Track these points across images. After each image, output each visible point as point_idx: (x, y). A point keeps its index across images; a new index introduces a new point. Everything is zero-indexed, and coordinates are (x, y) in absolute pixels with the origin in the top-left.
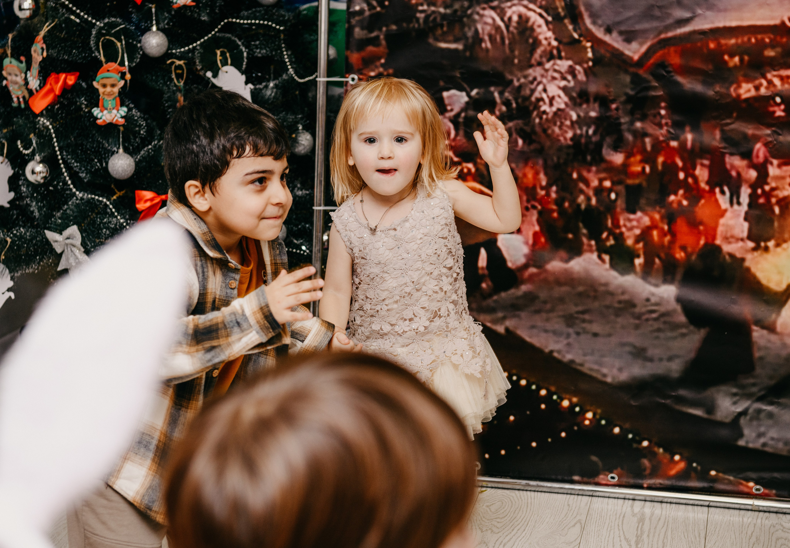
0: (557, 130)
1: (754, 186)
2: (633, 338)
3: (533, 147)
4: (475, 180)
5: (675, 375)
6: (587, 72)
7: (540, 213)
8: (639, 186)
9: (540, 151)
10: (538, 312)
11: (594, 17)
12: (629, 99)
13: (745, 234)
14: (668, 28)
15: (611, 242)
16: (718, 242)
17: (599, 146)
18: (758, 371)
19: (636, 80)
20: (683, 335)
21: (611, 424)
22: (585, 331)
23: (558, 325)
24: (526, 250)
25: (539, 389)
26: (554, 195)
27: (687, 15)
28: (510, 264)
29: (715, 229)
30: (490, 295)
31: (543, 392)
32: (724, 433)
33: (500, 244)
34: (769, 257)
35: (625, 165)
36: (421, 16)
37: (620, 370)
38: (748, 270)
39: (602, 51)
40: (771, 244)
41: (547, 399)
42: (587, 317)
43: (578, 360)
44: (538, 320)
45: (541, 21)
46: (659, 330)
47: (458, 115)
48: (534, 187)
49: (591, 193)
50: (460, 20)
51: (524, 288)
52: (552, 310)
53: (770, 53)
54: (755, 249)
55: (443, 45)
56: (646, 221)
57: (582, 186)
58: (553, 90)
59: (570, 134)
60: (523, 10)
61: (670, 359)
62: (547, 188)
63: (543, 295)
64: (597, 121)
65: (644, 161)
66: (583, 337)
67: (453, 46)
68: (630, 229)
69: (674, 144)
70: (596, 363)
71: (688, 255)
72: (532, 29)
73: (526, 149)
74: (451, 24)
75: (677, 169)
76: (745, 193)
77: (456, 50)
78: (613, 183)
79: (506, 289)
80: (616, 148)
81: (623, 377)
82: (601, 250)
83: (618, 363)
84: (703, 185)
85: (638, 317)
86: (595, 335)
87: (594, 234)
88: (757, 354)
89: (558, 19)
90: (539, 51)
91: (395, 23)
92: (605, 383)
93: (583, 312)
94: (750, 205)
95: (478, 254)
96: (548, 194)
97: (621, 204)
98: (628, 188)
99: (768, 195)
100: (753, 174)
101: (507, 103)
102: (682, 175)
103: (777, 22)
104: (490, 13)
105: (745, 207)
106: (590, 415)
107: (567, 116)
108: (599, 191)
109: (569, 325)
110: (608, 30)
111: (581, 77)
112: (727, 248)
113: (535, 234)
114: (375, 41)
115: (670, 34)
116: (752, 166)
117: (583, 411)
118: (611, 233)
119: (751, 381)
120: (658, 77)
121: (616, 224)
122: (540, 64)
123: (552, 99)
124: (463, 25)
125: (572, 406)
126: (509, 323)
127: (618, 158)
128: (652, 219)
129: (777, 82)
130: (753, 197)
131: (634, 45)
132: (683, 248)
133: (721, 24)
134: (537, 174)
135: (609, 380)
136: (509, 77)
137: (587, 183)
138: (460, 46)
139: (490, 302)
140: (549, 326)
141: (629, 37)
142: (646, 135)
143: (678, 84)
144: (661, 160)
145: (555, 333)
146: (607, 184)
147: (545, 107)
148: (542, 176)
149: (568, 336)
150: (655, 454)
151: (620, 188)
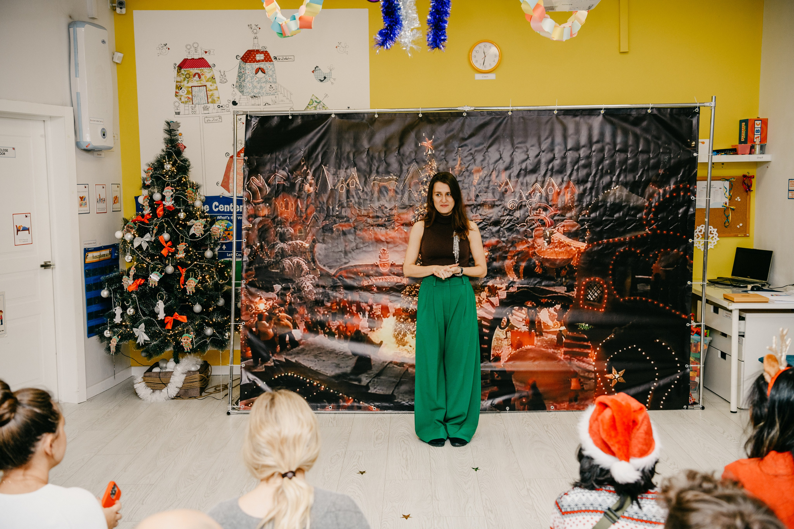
0: (310, 296)
1: (369, 312)
2: (336, 361)
3: (303, 301)
4: (284, 313)
5: (349, 372)
6: (319, 278)
7: (305, 322)
8: (336, 313)
9: (305, 303)
10: (306, 354)
11: (319, 261)
12: (332, 287)
13: (367, 326)
14: (342, 265)
15: (328, 331)
16: (360, 329)
17: (323, 301)
18: (373, 369)
19: (334, 281)
20: (351, 359)
21: (330, 389)
22: (321, 360)
23: (312, 358)
24: (301, 334)
25: (306, 379)
26: (309, 317)
27: (347, 261)
28: (296, 339)
29: (359, 325)
30: (290, 350)
31: (308, 380)
32: (364, 390)
33: (293, 333)
34: (374, 333)
35: (331, 307)
36: (266, 262)
37: (332, 371)
38: (369, 337)
39: (323, 272)
40: (375, 329)
41: (310, 383)
42: (321, 355)
43: (319, 369)
44: (306, 357)
45: (304, 263)
46: (343, 358)
47: (278, 292)
48: (303, 314)
49: (321, 315)
50: (278, 263)
51: (301, 347)
52: (310, 354)
53: (371, 272)
54: (371, 331)
55: (273, 271)
56: (338, 324)
57: (318, 313)
58: (308, 284)
59: (314, 297)
60: (298, 260)
61: (347, 367)
62: (307, 314)
63: (307, 349)
64: (322, 293)
65: (337, 305)
66: (320, 362)
67: (276, 271)
68: (333, 326)
69: (345, 299)
70: (325, 370)
71: (351, 334)
72: (301, 265)
73: (301, 302)
74: (276, 264)
75: (347, 307)
76: (367, 313)
77: (277, 272)
78: (328, 312)
79: (295, 347)
80: (328, 301)
81: (333, 374)
82: (325, 333)
83: (331, 369)
84: (354, 312)
85: (337, 354)
86: (324, 361)
87: (323, 328)
88: (373, 363)
89: (309, 262)
90: (303, 272)
91: (258, 264)
92: (327, 376)
93: (320, 354)
94: (369, 317)
95: (286, 337)
96: (308, 317)
97: (330, 319)
98: (332, 313)
99: (373, 314)
100: (369, 308)
101: (294, 288)
102: (348, 309)
103: (373, 263)
104: (288, 261)
105: (367, 318)
106: (323, 387)
107: (313, 292)
108: (324, 314)
109: (316, 358)
110: (324, 266)
111: (317, 280)
112: (362, 331)
113: (304, 329)
114: (251, 270)
115: (343, 267)
116: (369, 306)
117: (321, 386)
118: (328, 328)
119: (371, 372)
120: (340, 280)
121: (329, 325)
122: (304, 276)
123: (308, 287)
124: (279, 264)
125: (317, 384)
126: (296, 359)
127: (329, 304)
128: (340, 322)
129: (374, 281)
130: (369, 315)
131: (332, 270)
132: (350, 332)
133: (357, 264)
134: (304, 310)
135: (328, 375)
136: (294, 280)
137: (320, 312)
138: (279, 271)
139: (290, 352)
140: (309, 359)
141: (330, 267)
142: (337, 297)
143: (345, 281)
144: (342, 304)
145: (311, 361)
146: (326, 312)
147: (306, 289)
148: (306, 311)
149: (315, 362)
150: (344, 397)
151: (330, 314)
